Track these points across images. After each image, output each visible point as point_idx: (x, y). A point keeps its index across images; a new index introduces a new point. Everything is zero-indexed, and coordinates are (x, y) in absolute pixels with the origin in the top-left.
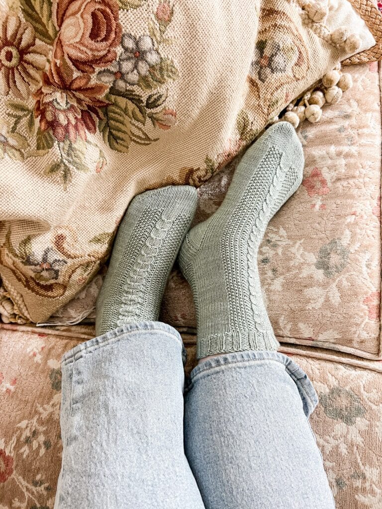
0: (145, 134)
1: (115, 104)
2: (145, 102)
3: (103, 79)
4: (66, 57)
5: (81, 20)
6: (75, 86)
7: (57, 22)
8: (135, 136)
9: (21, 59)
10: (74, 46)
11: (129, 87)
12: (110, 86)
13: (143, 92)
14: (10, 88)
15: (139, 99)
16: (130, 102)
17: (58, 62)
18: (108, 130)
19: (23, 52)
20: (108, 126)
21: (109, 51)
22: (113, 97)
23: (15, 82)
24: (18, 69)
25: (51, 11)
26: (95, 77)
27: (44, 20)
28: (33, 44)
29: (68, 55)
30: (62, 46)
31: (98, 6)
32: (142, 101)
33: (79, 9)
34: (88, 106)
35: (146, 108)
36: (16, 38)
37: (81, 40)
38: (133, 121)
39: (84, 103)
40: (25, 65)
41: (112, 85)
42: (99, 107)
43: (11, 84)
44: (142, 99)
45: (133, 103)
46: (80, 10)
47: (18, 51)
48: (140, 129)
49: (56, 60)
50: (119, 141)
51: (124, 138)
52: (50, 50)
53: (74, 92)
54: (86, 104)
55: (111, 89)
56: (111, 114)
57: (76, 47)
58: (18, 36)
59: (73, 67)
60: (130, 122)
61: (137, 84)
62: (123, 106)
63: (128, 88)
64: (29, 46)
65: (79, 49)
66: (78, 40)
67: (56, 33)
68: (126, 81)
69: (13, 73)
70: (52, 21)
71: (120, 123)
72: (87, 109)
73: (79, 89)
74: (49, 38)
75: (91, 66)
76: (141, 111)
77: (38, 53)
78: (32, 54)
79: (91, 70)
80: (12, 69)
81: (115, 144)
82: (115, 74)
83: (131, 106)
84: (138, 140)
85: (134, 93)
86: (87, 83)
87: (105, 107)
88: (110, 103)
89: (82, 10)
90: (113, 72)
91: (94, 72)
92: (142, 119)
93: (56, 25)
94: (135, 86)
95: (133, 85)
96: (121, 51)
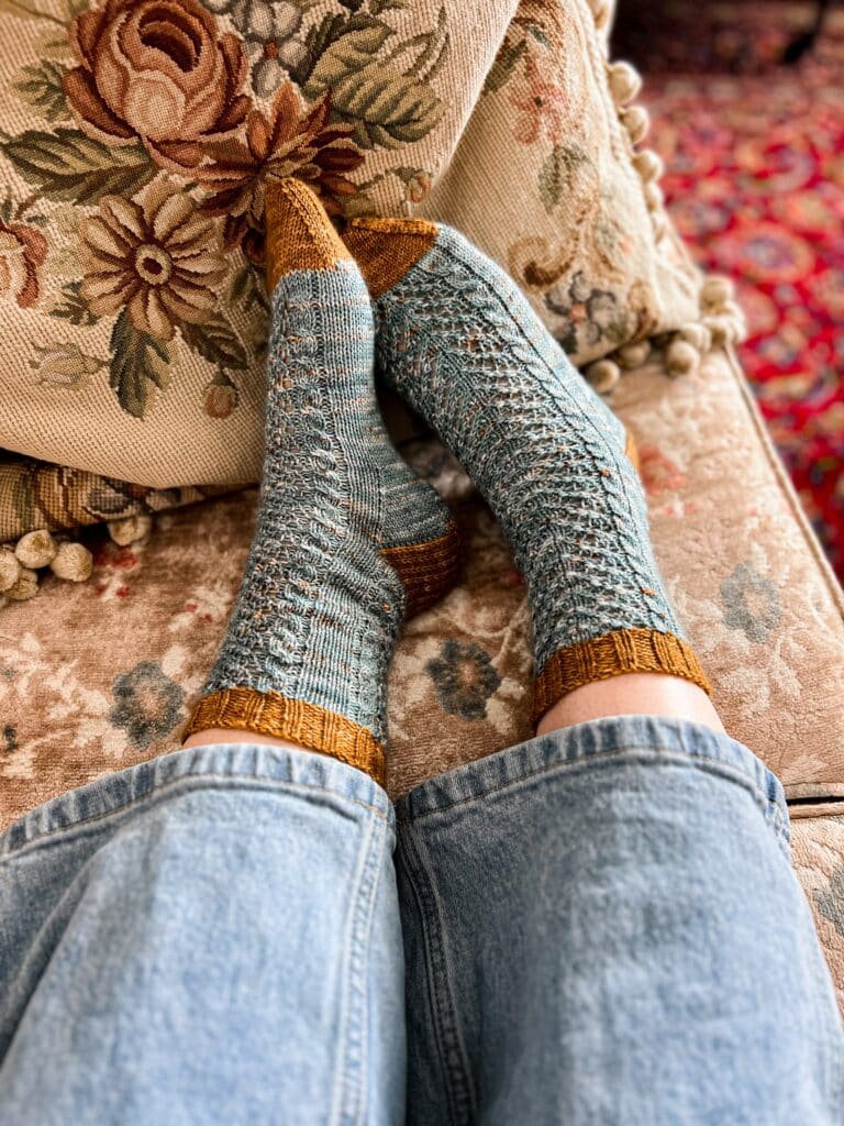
0: (418, 39)
1: (332, 84)
2: (345, 9)
3: (268, 86)
4: (205, 139)
5: (146, 74)
6: (261, 148)
7: (121, 137)
8: (417, 67)
9: (161, 245)
10: (190, 113)
11: (303, 34)
12: (288, 78)
13: (322, 5)
14: (203, 288)
15: (334, 21)
16: (336, 47)
17: (208, 160)
18: (381, 129)
19: (149, 237)
20: (374, 124)
21: (221, 46)
22: (312, 82)
23: (196, 274)
24: (176, 259)
25: (92, 141)
26: (260, 101)
27: (106, 164)
28: (140, 210)
29: (201, 133)
30: (179, 142)
31: (136, 22)
32: (339, 15)
33: (121, 68)
34: (313, 144)
35: (357, 13)
36: (123, 240)
37: (184, 91)
38: (380, 56)
39: (302, 150)
40: (172, 241)
41: (287, 73)
42: (325, 123)
43: (198, 282)
44: (335, 13)
45: (337, 39)
46: (125, 68)
47: (146, 243)
48: (401, 48)
49: (201, 164)
50: (415, 116)
51: (417, 99)
52: (165, 179)
53: (274, 156)
54: (306, 147)
55: (294, 77)
56: (351, 106)
57: (194, 109)
58: (121, 232)
59: (227, 136)
60: (380, 65)
61: (302, 13)
62: (339, 68)
63: (303, 39)
64: (141, 221)
65: (200, 104)
66: (182, 98)
67: (140, 148)
68: (289, 37)
69: (182, 271)
70: (114, 148)
71: (378, 93)
72: (317, 150)
73: (272, 145)
74: (142, 168)
75: (237, 100)
76: (360, 28)
77: (158, 209)
78: (157, 221)
79: (244, 101)
80: (174, 269)
81: (419, 126)
82: (266, 56)
83: (343, 46)
84: (429, 63)
85: (318, 29)
86: (265, 124)
87: (332, 111)
88: (325, 94)
89: (128, 65)
90: (261, 59)
91: (249, 100)
92: (379, 30)
93: (123, 142)
94: (304, 20)
95: (300, 21)
96: (228, 23)
